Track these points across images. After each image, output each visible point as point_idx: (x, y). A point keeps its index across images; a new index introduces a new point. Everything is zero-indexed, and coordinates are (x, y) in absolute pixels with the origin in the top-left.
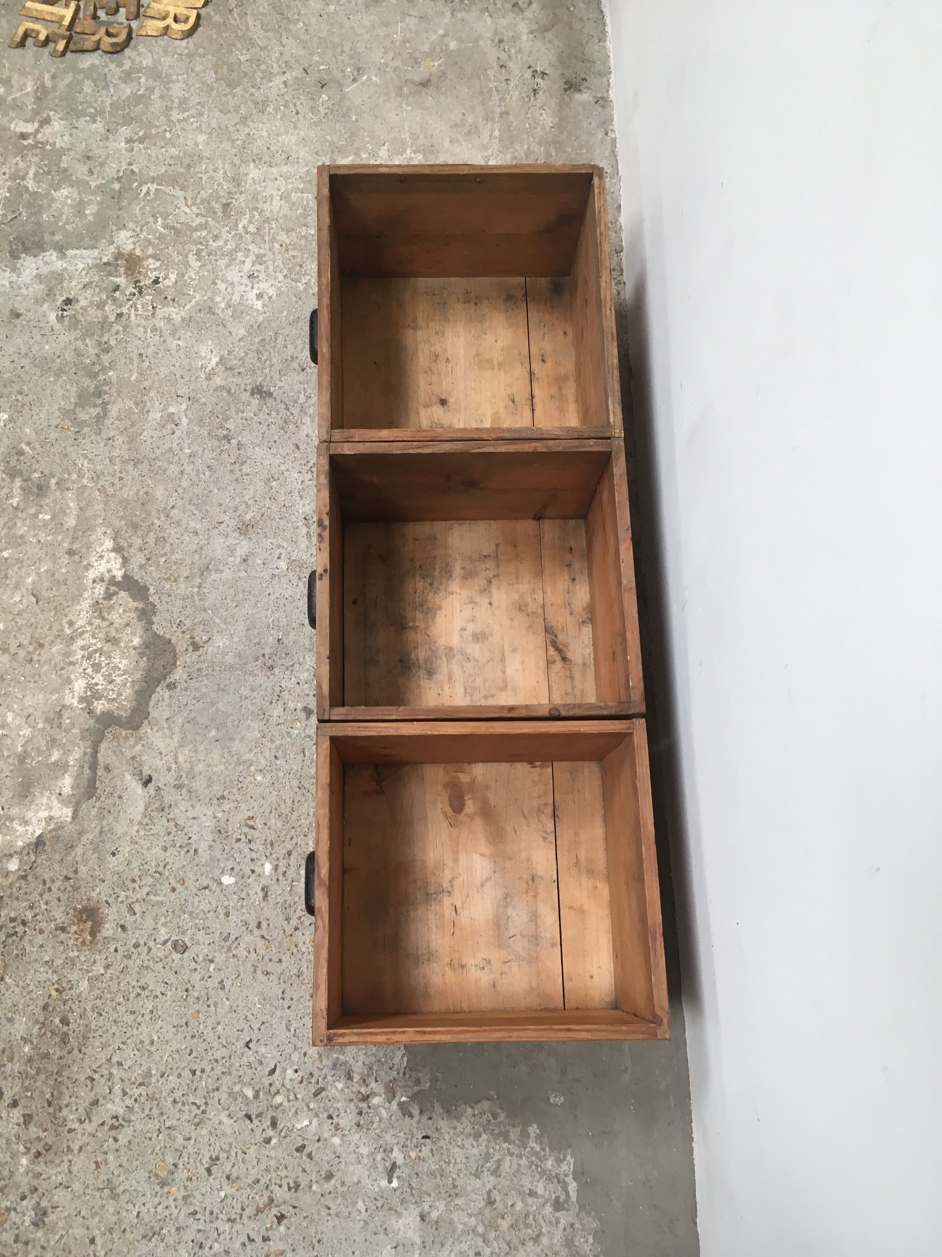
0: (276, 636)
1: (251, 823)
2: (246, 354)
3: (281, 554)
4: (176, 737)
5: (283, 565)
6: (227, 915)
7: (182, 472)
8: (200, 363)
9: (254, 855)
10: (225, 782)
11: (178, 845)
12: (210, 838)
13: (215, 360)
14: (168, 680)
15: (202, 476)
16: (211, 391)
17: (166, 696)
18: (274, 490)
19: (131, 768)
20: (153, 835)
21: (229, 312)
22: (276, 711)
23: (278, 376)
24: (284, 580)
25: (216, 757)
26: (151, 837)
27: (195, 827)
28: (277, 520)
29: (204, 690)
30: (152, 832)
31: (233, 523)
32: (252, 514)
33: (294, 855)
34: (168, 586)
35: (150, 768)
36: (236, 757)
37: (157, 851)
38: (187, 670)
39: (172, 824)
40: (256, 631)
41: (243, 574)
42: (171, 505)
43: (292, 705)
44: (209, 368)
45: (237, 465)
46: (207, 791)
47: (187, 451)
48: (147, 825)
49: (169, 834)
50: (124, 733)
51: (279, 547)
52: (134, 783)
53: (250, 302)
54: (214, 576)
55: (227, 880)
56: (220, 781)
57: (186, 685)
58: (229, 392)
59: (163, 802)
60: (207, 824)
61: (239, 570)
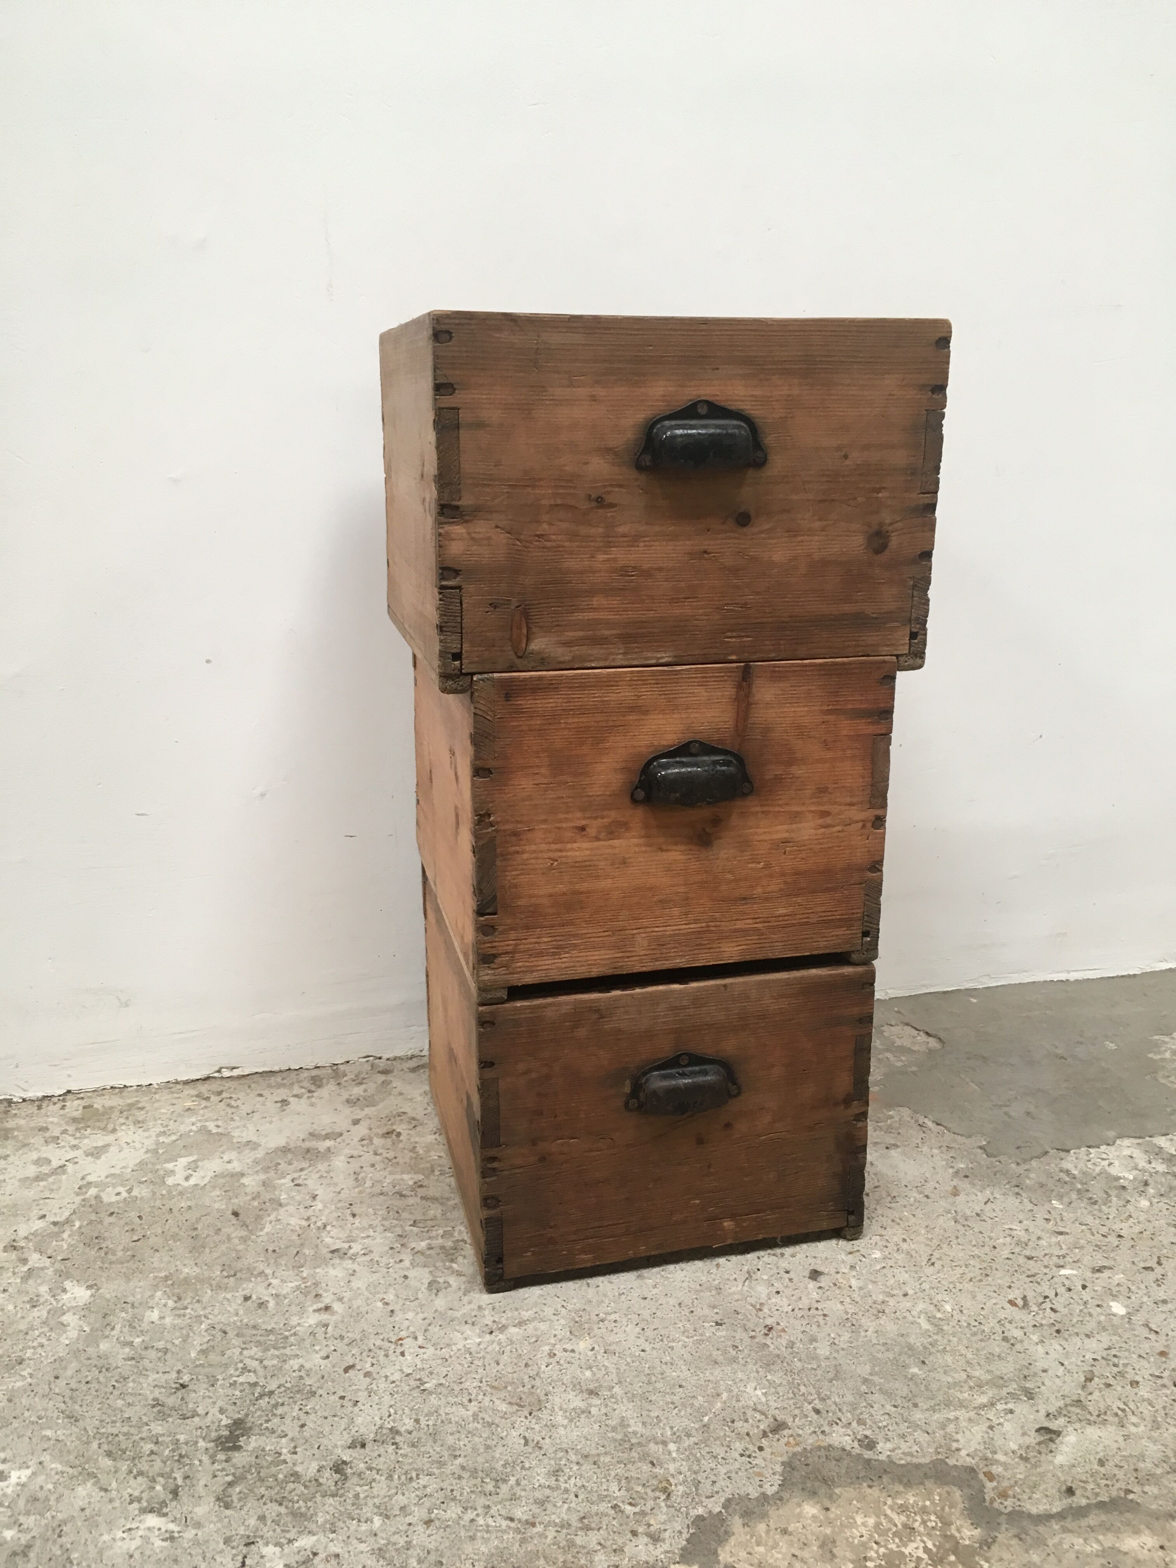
0: (713, 1330)
1: (1020, 1302)
2: (141, 1473)
3: (565, 1350)
4: (951, 1415)
5: (583, 1345)
6: (1164, 1302)
7: (428, 1522)
8: (158, 1543)
9: (1061, 1290)
10: (981, 1340)
11: (1116, 1369)
12: (1076, 1340)
13: (152, 1520)
14: (857, 1450)
15: (428, 1490)
16: (228, 1512)
17: (889, 1445)
18: (443, 1381)
19: (1043, 1457)
20: (1125, 1404)
21: (29, 1521)
22: (834, 1308)
23: (196, 1419)
24: (612, 1338)
25: (949, 1359)
26: (1132, 1405)
27: (1073, 1360)
28: (501, 1366)
29: (849, 1398)
30: (1122, 1406)
31: (521, 1422)
32: (497, 1402)
33: (1028, 1253)
34: (681, 1488)
35: (1024, 1434)
36: (935, 1337)
37: (1144, 1391)
38: (826, 1428)
39: (1092, 1386)
40: (715, 1353)
41: (617, 1390)
42: (505, 1523)
43: (815, 1295)
44: (172, 1527)
45: (398, 1439)
46: (1010, 1358)
47: (377, 1521)
48: (1116, 1415)
49: (1108, 1385)
50: (989, 1485)
51: (552, 1355)
52: (1064, 1448)
53: (9, 1491)
54: (636, 1426)
55: (1118, 1308)
56: (984, 1348)
57: (854, 1424)
58: (230, 1484)
59: (1066, 1406)
60: (1058, 1347)
61: (612, 1396)
